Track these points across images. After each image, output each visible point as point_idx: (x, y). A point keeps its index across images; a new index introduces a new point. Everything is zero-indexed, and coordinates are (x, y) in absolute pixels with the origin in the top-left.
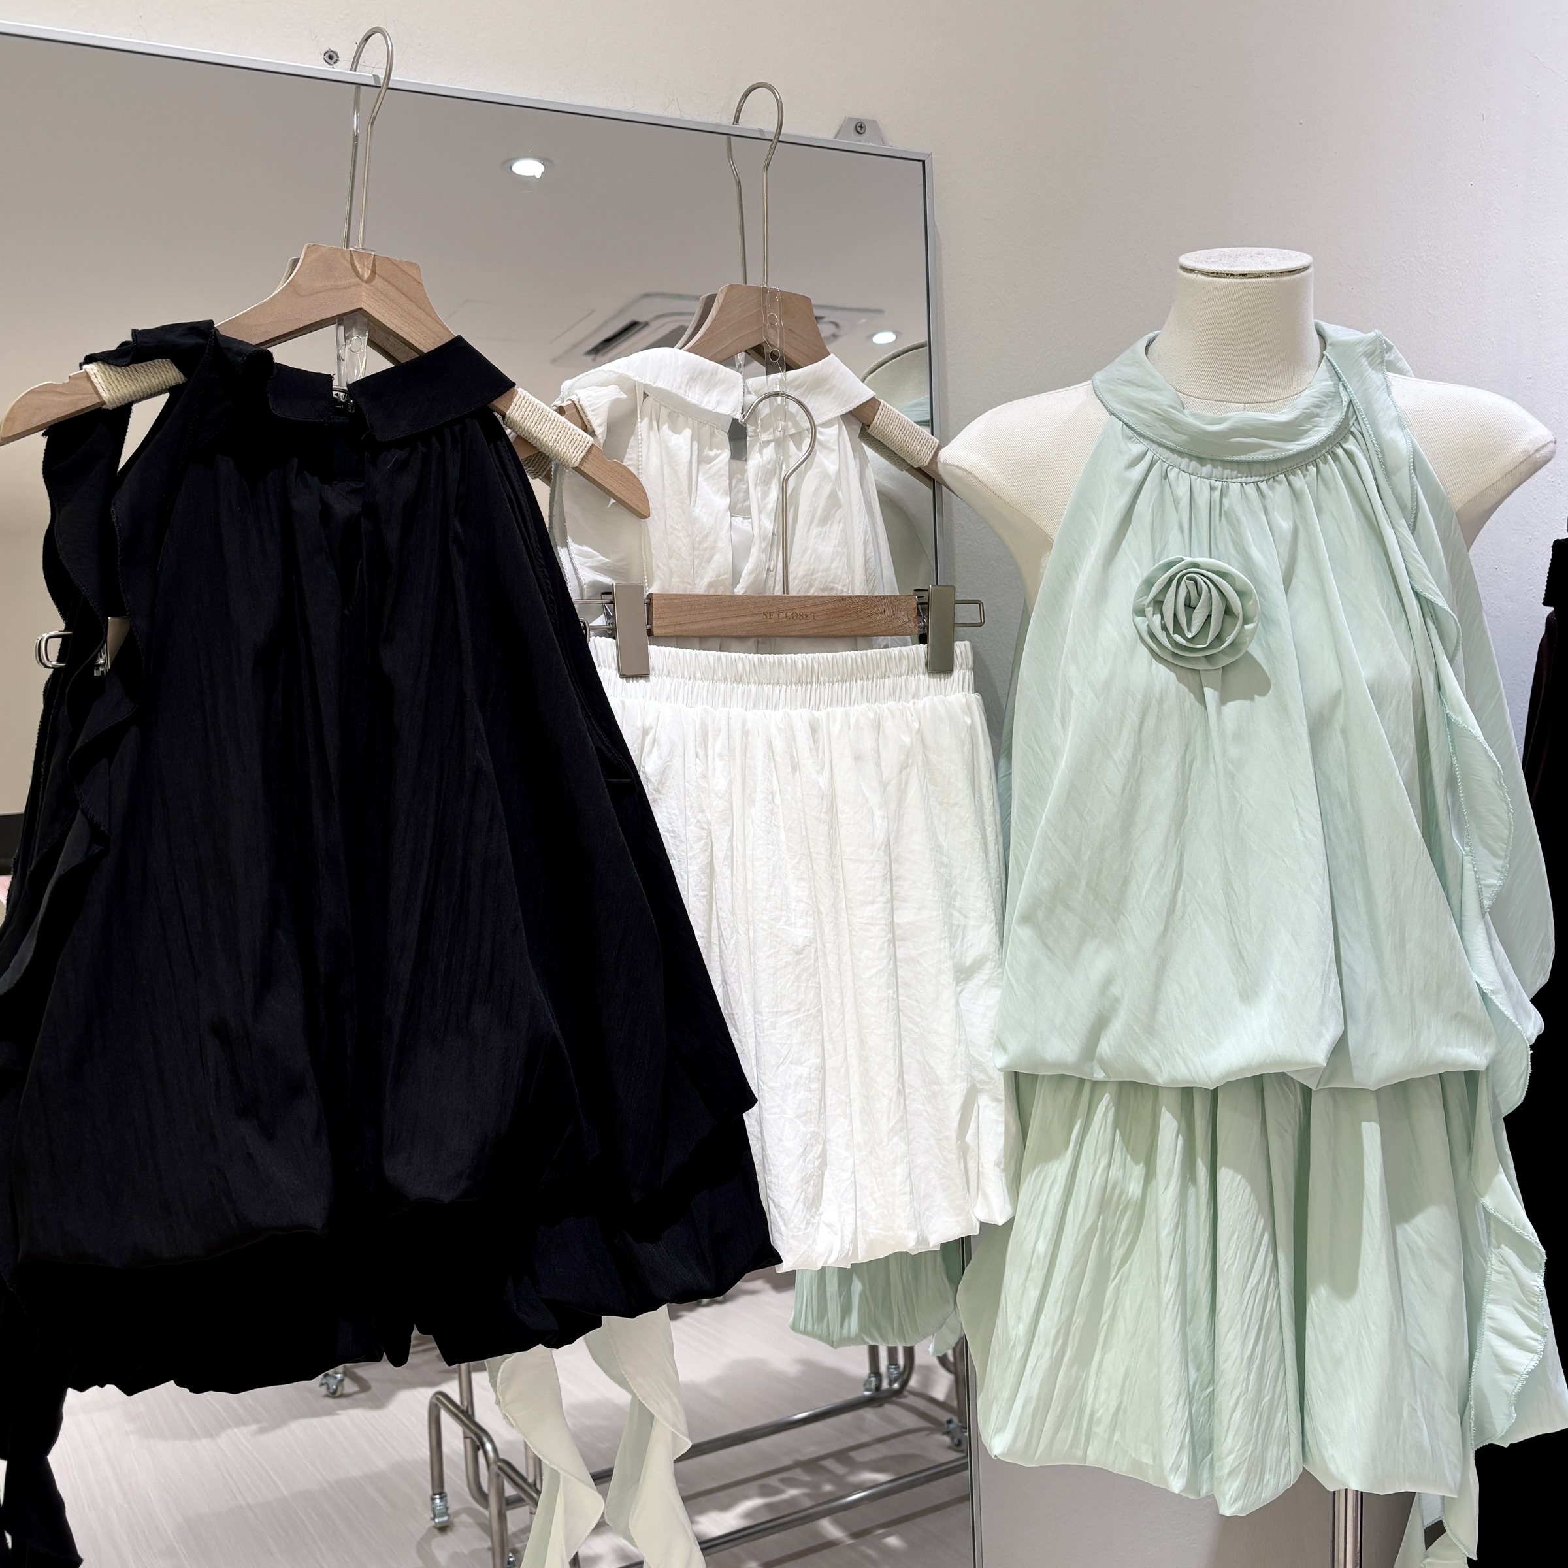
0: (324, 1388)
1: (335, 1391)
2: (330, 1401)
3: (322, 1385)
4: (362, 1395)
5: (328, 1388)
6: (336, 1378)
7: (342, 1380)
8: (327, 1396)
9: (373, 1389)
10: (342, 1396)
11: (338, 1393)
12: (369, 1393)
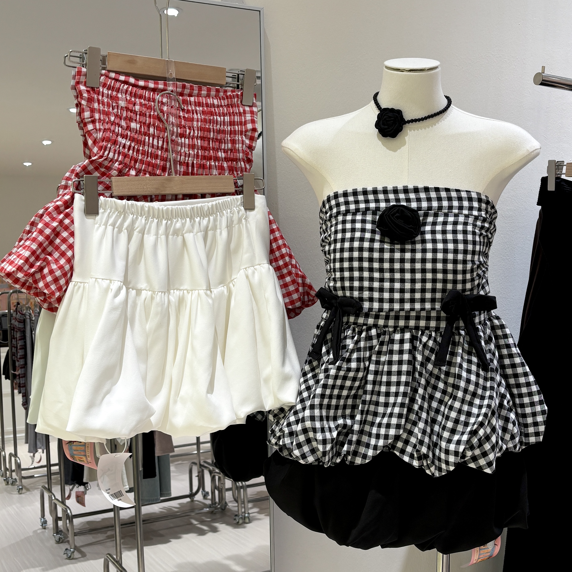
0: (66, 555)
1: (70, 557)
2: (68, 561)
3: (64, 554)
4: (82, 559)
5: (67, 555)
6: (71, 551)
7: (73, 552)
8: (67, 559)
9: (87, 556)
10: (73, 559)
11: (71, 558)
12: (85, 558)
